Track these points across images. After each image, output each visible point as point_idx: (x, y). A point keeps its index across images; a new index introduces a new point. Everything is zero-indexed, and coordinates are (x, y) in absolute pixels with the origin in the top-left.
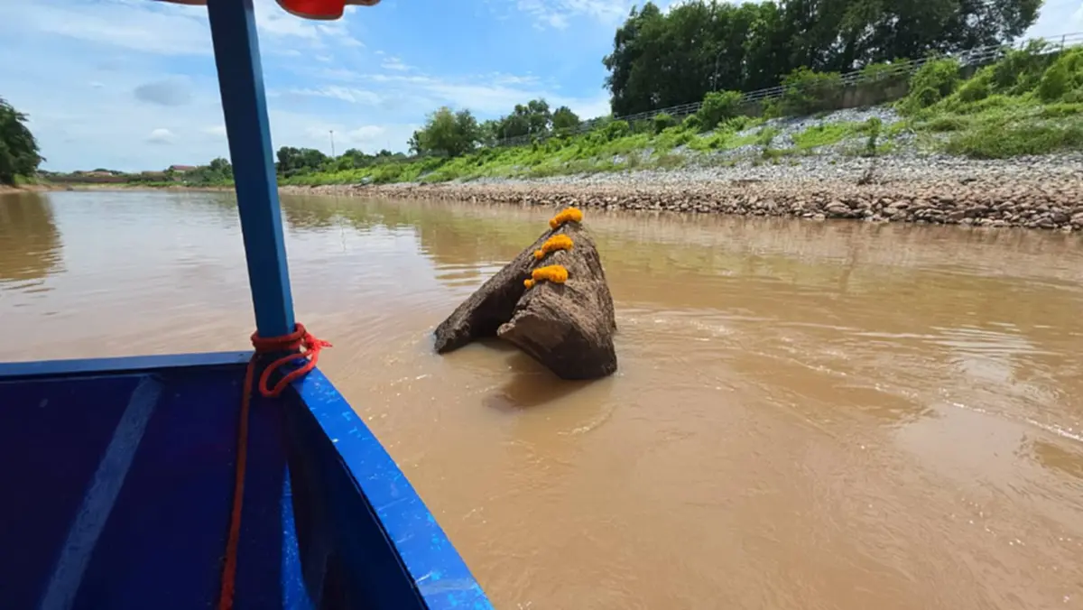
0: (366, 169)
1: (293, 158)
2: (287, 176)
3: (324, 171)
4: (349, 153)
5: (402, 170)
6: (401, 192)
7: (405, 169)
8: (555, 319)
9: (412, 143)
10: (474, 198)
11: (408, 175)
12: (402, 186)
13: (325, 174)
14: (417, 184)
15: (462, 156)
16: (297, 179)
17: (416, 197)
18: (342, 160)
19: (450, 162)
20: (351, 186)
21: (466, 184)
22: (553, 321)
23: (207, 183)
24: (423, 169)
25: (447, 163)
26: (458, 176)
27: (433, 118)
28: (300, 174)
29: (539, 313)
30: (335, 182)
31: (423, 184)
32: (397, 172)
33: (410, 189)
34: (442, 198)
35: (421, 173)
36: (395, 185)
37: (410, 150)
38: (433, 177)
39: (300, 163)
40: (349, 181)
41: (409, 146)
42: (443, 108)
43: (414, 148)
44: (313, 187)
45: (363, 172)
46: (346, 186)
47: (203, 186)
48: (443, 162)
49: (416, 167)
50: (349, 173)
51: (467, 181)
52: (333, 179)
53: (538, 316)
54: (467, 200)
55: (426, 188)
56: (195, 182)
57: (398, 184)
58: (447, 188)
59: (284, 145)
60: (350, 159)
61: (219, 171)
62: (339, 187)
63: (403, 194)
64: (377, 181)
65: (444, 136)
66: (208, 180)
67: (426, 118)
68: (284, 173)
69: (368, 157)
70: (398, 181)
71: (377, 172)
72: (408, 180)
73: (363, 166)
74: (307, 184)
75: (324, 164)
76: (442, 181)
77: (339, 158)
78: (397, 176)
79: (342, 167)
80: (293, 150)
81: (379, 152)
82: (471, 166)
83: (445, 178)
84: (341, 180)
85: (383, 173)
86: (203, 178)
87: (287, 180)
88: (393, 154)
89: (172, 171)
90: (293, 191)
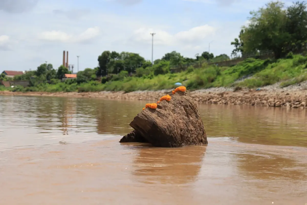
0: (183, 73)
1: (112, 63)
2: (104, 82)
3: (140, 76)
4: (168, 57)
5: (219, 74)
6: (212, 98)
7: (223, 73)
8: (147, 119)
9: (236, 43)
10: (288, 104)
11: (223, 79)
12: (214, 91)
13: (140, 79)
14: (231, 90)
15: (290, 57)
16: (114, 83)
17: (226, 104)
18: (160, 64)
19: (273, 64)
20: (163, 91)
21: (285, 89)
22: (146, 120)
23: (31, 88)
24: (242, 73)
25: (270, 65)
26: (278, 81)
27: (259, 16)
28: (117, 79)
29: (141, 116)
30: (149, 88)
31: (237, 89)
32: (213, 76)
33: (222, 94)
34: (253, 105)
35: (239, 77)
36: (208, 91)
37: (233, 52)
38: (249, 81)
39: (119, 68)
40: (162, 87)
41: (233, 47)
42: (273, 5)
43: (237, 50)
44: (126, 92)
45: (179, 76)
46: (157, 92)
47: (27, 90)
48: (266, 64)
49: (234, 71)
50: (164, 78)
51: (287, 86)
52: (147, 84)
53: (140, 117)
54: (279, 106)
55: (239, 94)
56: (21, 87)
57: (212, 90)
58: (262, 93)
59: (106, 50)
60: (168, 62)
61: (43, 77)
62: (151, 93)
63: (214, 100)
64: (191, 87)
65: (270, 36)
66: (33, 85)
67: (251, 16)
68: (102, 78)
69: (188, 60)
70: (212, 87)
71: (192, 77)
72: (222, 86)
73: (179, 70)
74: (120, 90)
75: (141, 68)
76: (259, 86)
77: (157, 62)
78: (213, 81)
79: (159, 71)
80: (114, 55)
81: (200, 55)
82: (297, 68)
83: (263, 82)
84: (155, 85)
85: (198, 78)
86: (28, 84)
87: (103, 86)
88: (215, 56)
89: (3, 76)
90: (107, 97)
